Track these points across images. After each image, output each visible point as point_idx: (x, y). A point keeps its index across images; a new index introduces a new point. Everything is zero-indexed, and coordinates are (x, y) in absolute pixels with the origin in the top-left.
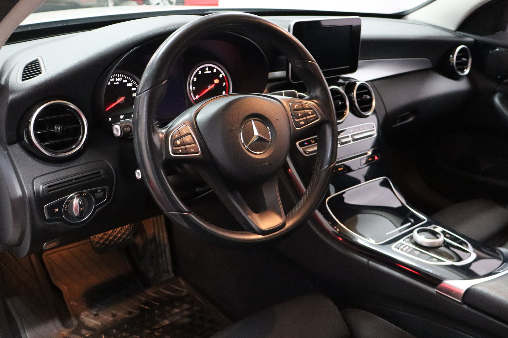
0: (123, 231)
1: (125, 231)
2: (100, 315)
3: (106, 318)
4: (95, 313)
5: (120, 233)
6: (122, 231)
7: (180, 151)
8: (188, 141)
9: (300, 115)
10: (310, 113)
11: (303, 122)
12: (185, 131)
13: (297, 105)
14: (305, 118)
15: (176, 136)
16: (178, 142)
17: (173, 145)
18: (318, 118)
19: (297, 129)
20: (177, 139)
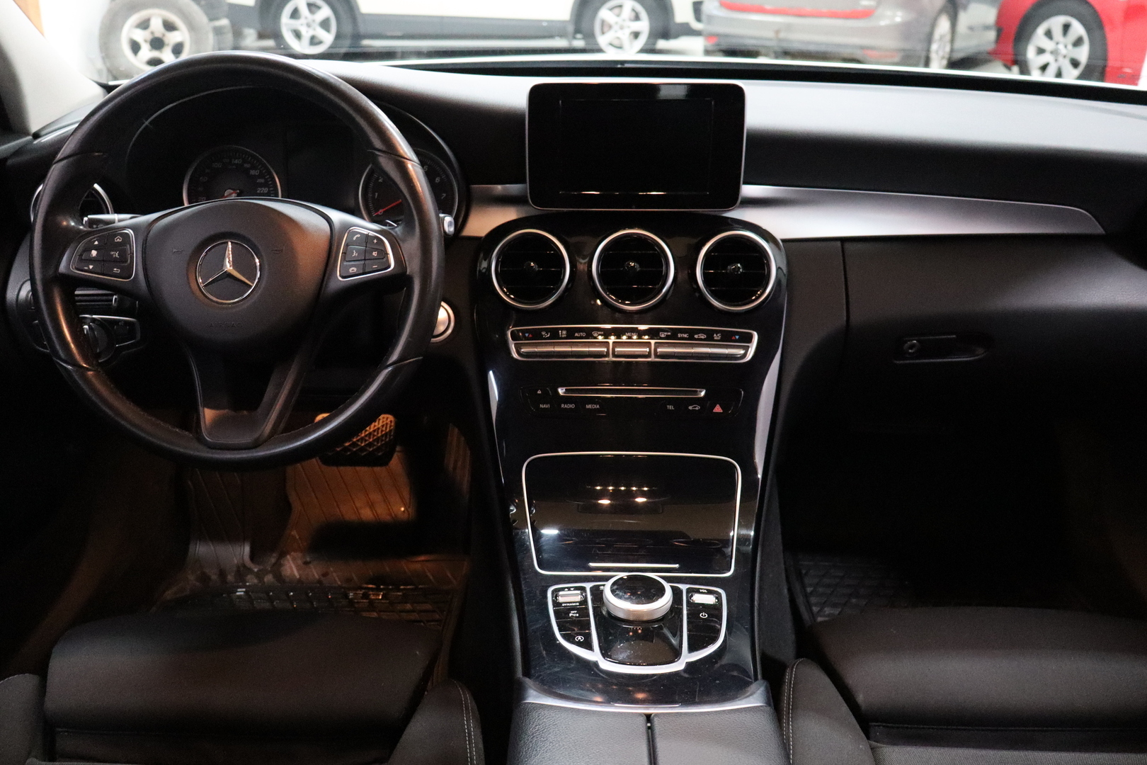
0: (371, 440)
1: (374, 441)
2: (311, 566)
3: (315, 572)
4: (308, 559)
5: (366, 441)
6: (370, 438)
7: (91, 267)
8: (114, 256)
9: (355, 254)
10: (375, 254)
11: (355, 269)
12: (118, 239)
13: (359, 236)
14: (363, 262)
15: (96, 243)
16: (94, 253)
17: (81, 255)
18: (389, 267)
19: (340, 279)
20: (96, 248)
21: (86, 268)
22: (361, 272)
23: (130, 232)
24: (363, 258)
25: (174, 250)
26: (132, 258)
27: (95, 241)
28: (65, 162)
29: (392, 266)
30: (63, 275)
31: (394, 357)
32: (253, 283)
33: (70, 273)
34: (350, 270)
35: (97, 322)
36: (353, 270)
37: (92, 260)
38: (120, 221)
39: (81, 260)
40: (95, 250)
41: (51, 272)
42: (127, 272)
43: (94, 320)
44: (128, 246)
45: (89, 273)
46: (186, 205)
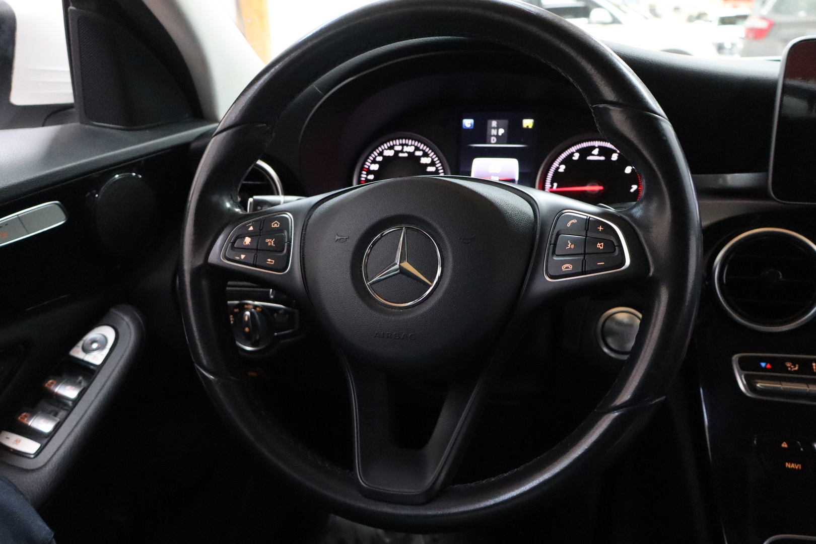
7: (243, 256)
8: (269, 244)
9: (570, 246)
10: (600, 246)
11: (570, 267)
12: (275, 225)
13: (575, 221)
14: (582, 257)
15: (251, 228)
16: (248, 240)
17: (234, 243)
18: (623, 263)
19: (548, 279)
20: (250, 235)
21: (237, 258)
22: (580, 270)
23: (289, 216)
24: (583, 252)
25: (337, 237)
26: (289, 246)
27: (249, 227)
28: (224, 134)
29: (628, 262)
30: (213, 266)
31: (626, 395)
32: (432, 282)
33: (220, 264)
34: (564, 268)
35: (258, 309)
36: (567, 267)
37: (245, 249)
38: (285, 202)
39: (233, 247)
40: (249, 237)
41: (200, 262)
42: (283, 264)
43: (255, 307)
44: (286, 233)
45: (240, 262)
46: (355, 185)
